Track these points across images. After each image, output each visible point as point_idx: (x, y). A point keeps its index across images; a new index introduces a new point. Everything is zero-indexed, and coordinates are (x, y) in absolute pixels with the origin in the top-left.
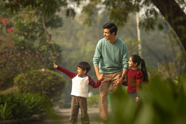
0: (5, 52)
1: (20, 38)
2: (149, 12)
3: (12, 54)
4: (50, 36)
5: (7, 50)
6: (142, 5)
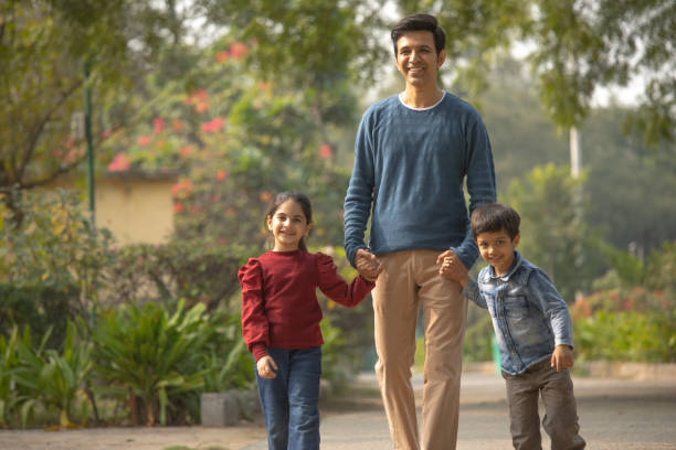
0: (202, 193)
1: (247, 152)
2: (656, 87)
3: (224, 198)
4: (334, 149)
5: (206, 187)
6: (637, 65)
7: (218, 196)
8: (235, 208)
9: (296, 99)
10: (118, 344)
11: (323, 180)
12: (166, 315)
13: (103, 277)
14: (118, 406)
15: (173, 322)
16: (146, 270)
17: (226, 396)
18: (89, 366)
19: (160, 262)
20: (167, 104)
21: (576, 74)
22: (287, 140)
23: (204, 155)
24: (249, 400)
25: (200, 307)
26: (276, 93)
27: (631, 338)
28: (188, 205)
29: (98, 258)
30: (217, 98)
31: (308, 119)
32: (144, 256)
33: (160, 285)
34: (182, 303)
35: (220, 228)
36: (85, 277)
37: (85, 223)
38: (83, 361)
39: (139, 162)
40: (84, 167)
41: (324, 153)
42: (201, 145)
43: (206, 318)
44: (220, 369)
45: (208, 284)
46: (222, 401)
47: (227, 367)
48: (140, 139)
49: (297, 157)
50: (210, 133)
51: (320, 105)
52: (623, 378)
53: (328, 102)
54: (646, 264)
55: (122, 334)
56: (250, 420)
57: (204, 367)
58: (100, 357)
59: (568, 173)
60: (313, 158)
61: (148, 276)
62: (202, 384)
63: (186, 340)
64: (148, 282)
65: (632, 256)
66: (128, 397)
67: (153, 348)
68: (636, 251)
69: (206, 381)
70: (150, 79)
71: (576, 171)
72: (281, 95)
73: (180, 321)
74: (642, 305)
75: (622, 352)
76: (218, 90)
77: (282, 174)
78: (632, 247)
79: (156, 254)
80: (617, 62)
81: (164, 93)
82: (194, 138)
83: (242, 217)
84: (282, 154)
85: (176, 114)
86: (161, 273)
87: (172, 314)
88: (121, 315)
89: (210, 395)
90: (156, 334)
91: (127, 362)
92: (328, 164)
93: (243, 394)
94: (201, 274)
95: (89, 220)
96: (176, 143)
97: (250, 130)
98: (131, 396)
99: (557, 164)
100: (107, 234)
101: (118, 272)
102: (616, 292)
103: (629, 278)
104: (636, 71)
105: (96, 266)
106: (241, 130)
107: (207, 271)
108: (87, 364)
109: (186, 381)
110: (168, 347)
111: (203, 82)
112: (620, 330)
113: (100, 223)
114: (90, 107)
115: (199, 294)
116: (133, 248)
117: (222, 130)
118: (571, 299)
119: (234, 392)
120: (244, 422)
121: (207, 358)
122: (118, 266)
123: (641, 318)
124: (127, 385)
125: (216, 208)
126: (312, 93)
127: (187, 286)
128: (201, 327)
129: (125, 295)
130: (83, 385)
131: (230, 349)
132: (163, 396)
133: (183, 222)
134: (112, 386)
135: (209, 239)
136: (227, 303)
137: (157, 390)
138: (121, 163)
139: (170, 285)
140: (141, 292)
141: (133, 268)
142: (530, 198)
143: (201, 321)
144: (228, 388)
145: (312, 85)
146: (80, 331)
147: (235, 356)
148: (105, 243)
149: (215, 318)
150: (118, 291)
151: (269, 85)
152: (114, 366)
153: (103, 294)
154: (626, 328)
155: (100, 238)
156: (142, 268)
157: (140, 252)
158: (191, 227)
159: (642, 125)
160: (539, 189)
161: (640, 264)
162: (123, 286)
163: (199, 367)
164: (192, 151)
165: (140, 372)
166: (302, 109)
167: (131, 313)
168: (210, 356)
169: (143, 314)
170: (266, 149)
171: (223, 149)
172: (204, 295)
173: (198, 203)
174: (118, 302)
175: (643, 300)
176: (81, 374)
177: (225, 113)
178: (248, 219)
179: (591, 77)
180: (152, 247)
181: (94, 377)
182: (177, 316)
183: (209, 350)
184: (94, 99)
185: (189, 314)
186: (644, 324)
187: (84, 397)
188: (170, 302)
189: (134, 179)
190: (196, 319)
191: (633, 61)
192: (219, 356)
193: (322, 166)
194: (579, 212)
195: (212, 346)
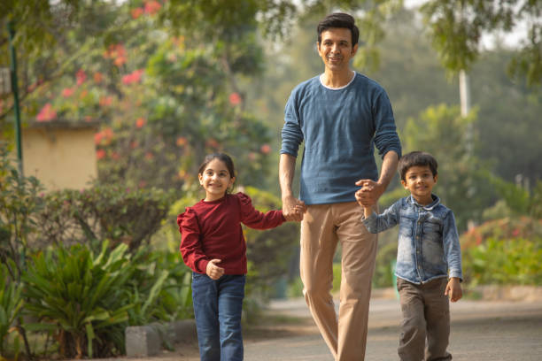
0: (123, 140)
1: (162, 101)
2: (538, 31)
3: (142, 144)
4: (243, 96)
5: (126, 134)
6: (520, 12)
7: (137, 142)
8: (154, 153)
9: (206, 51)
10: (48, 284)
11: (233, 125)
12: (92, 255)
13: (32, 222)
14: (48, 340)
15: (98, 261)
16: (72, 214)
17: (148, 328)
18: (21, 304)
19: (84, 207)
20: (88, 58)
21: (464, 21)
22: (199, 89)
23: (123, 106)
24: (170, 331)
25: (123, 247)
26: (187, 46)
27: (519, 264)
28: (110, 152)
29: (26, 205)
30: (134, 52)
31: (218, 68)
32: (70, 201)
33: (85, 227)
34: (106, 244)
35: (139, 172)
36: (15, 222)
37: (14, 172)
38: (14, 300)
39: (63, 113)
40: (12, 118)
41: (234, 101)
42: (121, 96)
43: (128, 257)
44: (143, 304)
45: (129, 226)
46: (145, 333)
47: (149, 301)
48: (64, 92)
49: (210, 104)
50: (129, 85)
51: (229, 57)
52: (513, 300)
53: (237, 54)
54: (532, 194)
55: (50, 274)
56: (172, 350)
57: (128, 303)
58: (30, 296)
59: (459, 113)
60: (223, 105)
61: (74, 220)
62: (126, 318)
63: (110, 278)
64: (74, 225)
65: (519, 186)
66: (58, 332)
67: (80, 286)
68: (522, 182)
69: (129, 315)
70: (71, 35)
71: (465, 111)
72: (193, 48)
73: (105, 260)
74: (529, 232)
75: (513, 277)
76: (134, 45)
77: (196, 121)
78: (519, 178)
79: (81, 199)
80: (502, 10)
81: (85, 49)
82: (113, 89)
83: (160, 161)
84: (196, 102)
85: (96, 67)
86: (86, 217)
87: (96, 255)
88: (49, 256)
89: (133, 328)
90: (83, 273)
91: (56, 299)
92: (238, 111)
93: (164, 326)
94: (123, 215)
95: (17, 170)
96: (97, 94)
97: (165, 81)
98: (60, 331)
99: (449, 105)
100: (35, 182)
101: (46, 217)
102: (505, 221)
103: (517, 208)
104: (519, 16)
105: (25, 212)
106: (157, 82)
107: (129, 213)
108: (18, 302)
109: (111, 316)
110: (94, 285)
111: (119, 37)
112: (509, 256)
113: (28, 172)
114: (15, 62)
115: (122, 234)
116: (58, 194)
117: (140, 82)
118: (464, 229)
119: (156, 324)
120: (166, 352)
121: (130, 294)
122: (46, 211)
123: (529, 245)
124: (56, 321)
125: (136, 153)
126: (221, 45)
127: (110, 228)
128: (124, 265)
129: (53, 237)
130: (15, 322)
131: (152, 285)
132: (90, 330)
133: (106, 167)
134: (42, 322)
135: (130, 183)
136: (148, 243)
137: (84, 325)
138: (47, 114)
139: (94, 227)
140: (67, 234)
141: (59, 213)
142: (425, 137)
143: (124, 260)
144: (150, 321)
145: (221, 38)
146: (11, 273)
147: (157, 291)
148: (33, 191)
149: (137, 257)
150: (46, 234)
151: (182, 38)
152: (44, 303)
153: (32, 237)
154: (515, 254)
155: (29, 186)
156: (69, 212)
157: (65, 197)
158: (113, 172)
159: (525, 66)
160: (432, 127)
161: (527, 194)
162: (51, 229)
163: (123, 303)
164: (112, 101)
165: (68, 309)
166: (212, 61)
167: (58, 254)
168: (133, 292)
169: (70, 255)
170: (181, 98)
171: (141, 98)
172: (126, 236)
173: (119, 150)
174: (46, 243)
175: (530, 227)
176: (13, 312)
177: (142, 66)
178: (166, 163)
179: (478, 23)
180: (77, 192)
181: (26, 314)
182: (101, 255)
183: (132, 286)
184: (19, 55)
185: (112, 254)
186: (531, 250)
187: (17, 333)
188: (95, 243)
189: (59, 128)
190: (119, 258)
191: (516, 9)
192: (140, 292)
193: (232, 113)
194: (469, 147)
195: (134, 282)
